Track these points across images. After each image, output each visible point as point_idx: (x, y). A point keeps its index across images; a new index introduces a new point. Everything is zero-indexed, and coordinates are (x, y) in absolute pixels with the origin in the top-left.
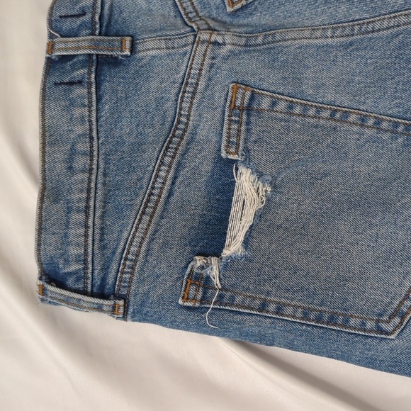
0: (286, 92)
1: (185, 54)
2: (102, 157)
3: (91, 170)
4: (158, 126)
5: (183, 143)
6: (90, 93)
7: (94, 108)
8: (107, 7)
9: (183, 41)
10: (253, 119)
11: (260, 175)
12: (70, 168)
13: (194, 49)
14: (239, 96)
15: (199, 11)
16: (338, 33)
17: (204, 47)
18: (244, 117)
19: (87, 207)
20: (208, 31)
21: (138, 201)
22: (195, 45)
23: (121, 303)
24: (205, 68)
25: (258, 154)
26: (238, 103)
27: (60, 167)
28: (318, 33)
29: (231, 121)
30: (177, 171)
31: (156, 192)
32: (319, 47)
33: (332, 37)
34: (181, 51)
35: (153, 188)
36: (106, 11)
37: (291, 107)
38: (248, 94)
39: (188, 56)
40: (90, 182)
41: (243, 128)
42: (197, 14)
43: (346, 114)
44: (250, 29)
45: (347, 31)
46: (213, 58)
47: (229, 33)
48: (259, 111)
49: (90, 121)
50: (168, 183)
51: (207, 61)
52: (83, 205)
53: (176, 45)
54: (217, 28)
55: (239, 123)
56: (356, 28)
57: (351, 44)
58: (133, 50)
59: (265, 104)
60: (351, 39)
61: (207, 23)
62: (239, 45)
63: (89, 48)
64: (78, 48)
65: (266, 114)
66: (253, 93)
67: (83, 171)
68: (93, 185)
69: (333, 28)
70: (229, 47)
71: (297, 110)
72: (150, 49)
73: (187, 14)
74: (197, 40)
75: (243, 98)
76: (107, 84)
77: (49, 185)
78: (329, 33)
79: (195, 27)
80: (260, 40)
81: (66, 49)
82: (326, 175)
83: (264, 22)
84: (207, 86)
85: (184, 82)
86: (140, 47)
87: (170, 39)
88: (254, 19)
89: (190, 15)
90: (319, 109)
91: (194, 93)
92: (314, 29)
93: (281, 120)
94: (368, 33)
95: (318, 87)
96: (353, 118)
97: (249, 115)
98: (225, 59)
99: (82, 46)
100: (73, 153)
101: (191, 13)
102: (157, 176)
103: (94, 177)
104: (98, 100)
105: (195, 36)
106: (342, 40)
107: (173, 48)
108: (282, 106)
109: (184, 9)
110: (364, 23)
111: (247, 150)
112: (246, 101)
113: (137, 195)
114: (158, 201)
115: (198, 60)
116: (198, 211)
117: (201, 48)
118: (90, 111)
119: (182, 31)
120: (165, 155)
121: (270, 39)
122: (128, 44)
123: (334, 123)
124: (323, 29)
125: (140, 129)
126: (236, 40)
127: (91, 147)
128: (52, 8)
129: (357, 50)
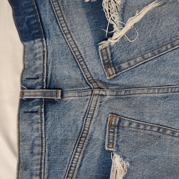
0: (136, 119)
1: (87, 100)
2: (47, 146)
3: (42, 153)
4: (74, 131)
5: (87, 140)
6: (41, 117)
7: (43, 124)
8: (49, 75)
9: (86, 93)
10: (120, 131)
11: (124, 158)
12: (32, 152)
13: (92, 98)
14: (114, 120)
15: (93, 77)
16: (161, 91)
17: (96, 97)
18: (116, 130)
19: (41, 173)
20: (98, 89)
21: (65, 170)
22: (92, 96)
24: (97, 107)
25: (123, 147)
26: (113, 123)
27: (27, 153)
28: (151, 91)
29: (110, 132)
30: (84, 154)
31: (73, 165)
32: (151, 98)
33: (158, 93)
34: (86, 98)
35: (72, 163)
36: (49, 77)
37: (139, 126)
38: (118, 119)
39: (89, 101)
40: (41, 160)
41: (116, 135)
42: (93, 78)
43: (165, 130)
44: (118, 87)
45: (165, 91)
46: (101, 102)
47: (108, 90)
48: (123, 127)
49: (41, 130)
50: (79, 161)
51: (98, 104)
52: (38, 172)
53: (83, 95)
54: (102, 87)
55: (113, 133)
56: (170, 89)
57: (167, 97)
58: (62, 96)
59: (126, 124)
60: (167, 94)
61: (97, 85)
62: (113, 95)
63: (41, 95)
64: (36, 95)
65: (126, 129)
66: (120, 119)
67: (38, 154)
68: (43, 161)
69: (158, 89)
70: (108, 97)
71: (142, 127)
72: (70, 96)
73: (87, 78)
74: (93, 93)
76: (50, 112)
77: (22, 160)
78: (156, 91)
79: (92, 87)
80: (123, 93)
81: (30, 96)
82: (155, 158)
83: (124, 83)
84: (98, 115)
85: (87, 113)
86: (65, 95)
87: (80, 92)
88: (120, 82)
89: (89, 79)
90: (152, 127)
91: (92, 118)
92: (149, 89)
93: (134, 131)
94: (175, 92)
95: (151, 117)
96: (168, 132)
97: (118, 129)
98: (106, 102)
100: (33, 145)
101: (89, 78)
102: (74, 157)
103: (43, 157)
104: (45, 120)
105: (92, 91)
106: (163, 94)
107: (81, 96)
108: (134, 125)
109: (86, 76)
110: (173, 88)
111: (117, 146)
112: (117, 123)
113: (64, 167)
114: (74, 170)
115: (94, 103)
117: (95, 98)
118: (41, 125)
119: (86, 88)
120: (78, 147)
121: (128, 93)
122: (60, 94)
123: (159, 134)
124: (153, 89)
125: (66, 133)
126: (112, 93)
127: (42, 142)
128: (22, 74)
129: (170, 100)
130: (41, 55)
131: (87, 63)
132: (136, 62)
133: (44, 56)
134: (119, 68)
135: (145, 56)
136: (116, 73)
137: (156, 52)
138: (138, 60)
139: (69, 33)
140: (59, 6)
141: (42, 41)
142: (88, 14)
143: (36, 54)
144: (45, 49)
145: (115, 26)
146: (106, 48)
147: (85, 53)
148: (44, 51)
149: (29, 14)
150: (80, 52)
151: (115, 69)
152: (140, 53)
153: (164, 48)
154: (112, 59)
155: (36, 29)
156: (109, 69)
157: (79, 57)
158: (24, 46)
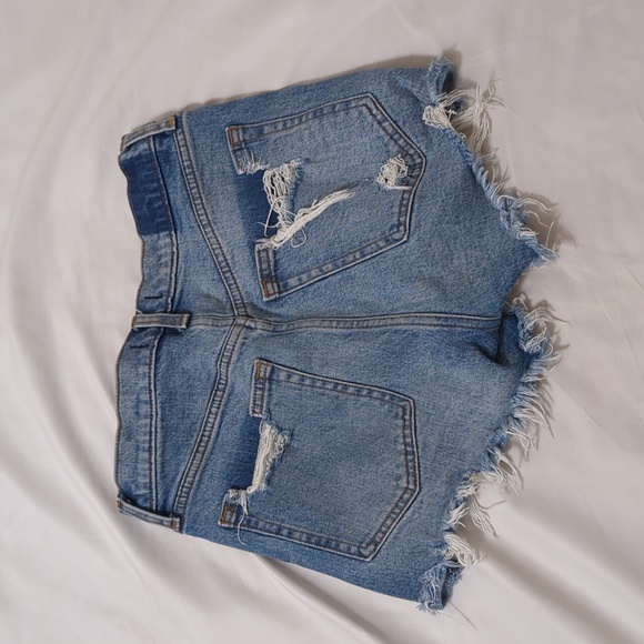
0: (299, 368)
1: (224, 332)
2: (159, 405)
3: (152, 415)
4: (204, 380)
5: (225, 396)
6: (151, 354)
8: (178, 291)
9: (225, 323)
10: (273, 387)
11: (281, 430)
12: (137, 413)
13: (231, 330)
14: (262, 370)
16: (341, 325)
17: (239, 329)
18: (267, 385)
19: (150, 447)
20: (244, 318)
21: (193, 441)
22: (233, 327)
23: (178, 520)
24: (238, 345)
25: (278, 414)
26: (262, 375)
27: (130, 412)
28: (326, 324)
29: (256, 388)
30: (222, 417)
32: (325, 335)
33: (336, 328)
34: (223, 329)
35: (205, 431)
37: (303, 380)
38: (269, 369)
39: (226, 334)
40: (151, 426)
41: (266, 394)
43: (346, 387)
44: (279, 319)
45: (348, 325)
46: (245, 339)
47: (261, 320)
48: (278, 381)
50: (216, 427)
51: (240, 340)
52: (147, 445)
53: (220, 324)
54: (252, 315)
55: (263, 389)
56: (355, 323)
57: (350, 335)
58: (188, 324)
59: (283, 376)
60: (350, 331)
61: (246, 311)
62: (268, 331)
63: (158, 322)
64: (150, 322)
65: (283, 384)
66: (273, 367)
67: (146, 417)
68: (153, 429)
70: (259, 331)
71: (307, 382)
72: (200, 326)
73: (235, 301)
74: (235, 323)
75: (265, 372)
77: (124, 424)
78: (334, 325)
79: (236, 313)
80: (284, 328)
81: (143, 323)
84: (239, 359)
85: (221, 354)
86: (193, 322)
87: (216, 319)
88: (283, 311)
89: (237, 302)
90: (324, 382)
91: (229, 363)
92: (323, 320)
93: (295, 389)
95: (322, 366)
96: (351, 390)
97: (270, 384)
98: (255, 340)
99: (153, 322)
100: (138, 401)
101: (238, 300)
102: (207, 421)
103: (154, 423)
104: (157, 360)
105: (235, 320)
106: (343, 331)
107: (217, 326)
108: (295, 379)
109: (234, 296)
111: (269, 411)
112: (268, 374)
113: (192, 437)
114: (208, 441)
115: (233, 338)
116: (234, 450)
117: (237, 330)
118: (149, 369)
119: (227, 315)
120: (212, 406)
121: (291, 327)
122: (185, 320)
123: (336, 394)
124: (330, 320)
125: (191, 382)
126: (266, 327)
127: (150, 397)
128: (140, 290)
129: (353, 340)
130: (169, 258)
131: (235, 275)
132: (310, 278)
133: (172, 260)
134: (286, 285)
135: (324, 268)
136: (279, 293)
137: (339, 263)
138: (313, 273)
139: (210, 224)
140: (196, 182)
141: (171, 235)
142: (240, 195)
143: (160, 257)
144: (175, 250)
145: (280, 218)
146: (266, 250)
147: (233, 258)
148: (173, 253)
149: (152, 192)
150: (225, 257)
151: (279, 286)
152: (318, 262)
153: (351, 258)
154: (275, 271)
155: (161, 216)
156: (269, 285)
157: (224, 264)
158: (144, 242)
